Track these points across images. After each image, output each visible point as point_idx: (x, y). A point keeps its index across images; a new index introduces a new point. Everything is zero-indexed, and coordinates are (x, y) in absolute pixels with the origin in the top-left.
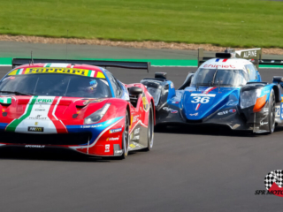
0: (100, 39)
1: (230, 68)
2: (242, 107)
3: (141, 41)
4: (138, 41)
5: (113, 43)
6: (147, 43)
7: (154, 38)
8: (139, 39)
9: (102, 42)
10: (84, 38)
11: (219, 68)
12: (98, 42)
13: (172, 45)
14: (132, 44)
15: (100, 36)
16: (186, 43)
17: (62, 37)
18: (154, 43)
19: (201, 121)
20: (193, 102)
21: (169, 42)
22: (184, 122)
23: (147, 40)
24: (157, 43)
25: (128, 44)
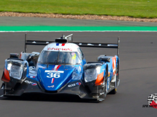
0: (55, 14)
1: (68, 51)
2: (86, 81)
3: (83, 15)
4: (80, 15)
5: (63, 16)
6: (86, 16)
7: (91, 12)
8: (81, 13)
9: (57, 16)
10: (45, 13)
11: (61, 51)
12: (54, 16)
13: (102, 17)
14: (76, 16)
15: (55, 12)
16: (112, 15)
17: (30, 13)
18: (91, 16)
19: (56, 91)
20: (48, 77)
21: (100, 15)
22: (43, 92)
23: (86, 14)
24: (93, 16)
25: (73, 17)
